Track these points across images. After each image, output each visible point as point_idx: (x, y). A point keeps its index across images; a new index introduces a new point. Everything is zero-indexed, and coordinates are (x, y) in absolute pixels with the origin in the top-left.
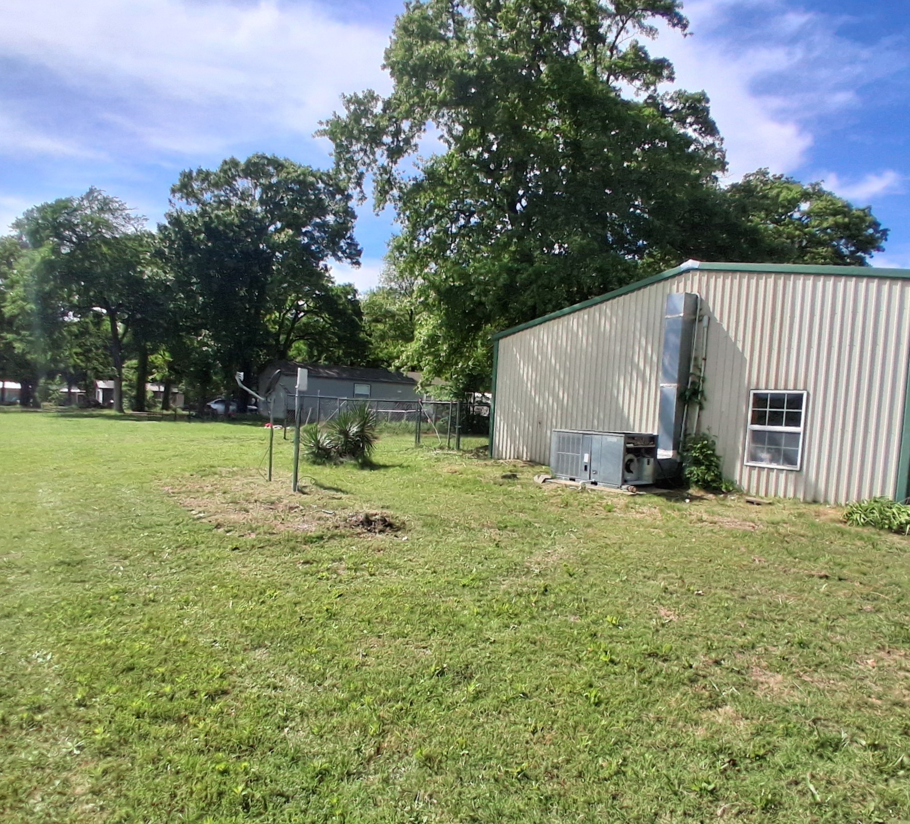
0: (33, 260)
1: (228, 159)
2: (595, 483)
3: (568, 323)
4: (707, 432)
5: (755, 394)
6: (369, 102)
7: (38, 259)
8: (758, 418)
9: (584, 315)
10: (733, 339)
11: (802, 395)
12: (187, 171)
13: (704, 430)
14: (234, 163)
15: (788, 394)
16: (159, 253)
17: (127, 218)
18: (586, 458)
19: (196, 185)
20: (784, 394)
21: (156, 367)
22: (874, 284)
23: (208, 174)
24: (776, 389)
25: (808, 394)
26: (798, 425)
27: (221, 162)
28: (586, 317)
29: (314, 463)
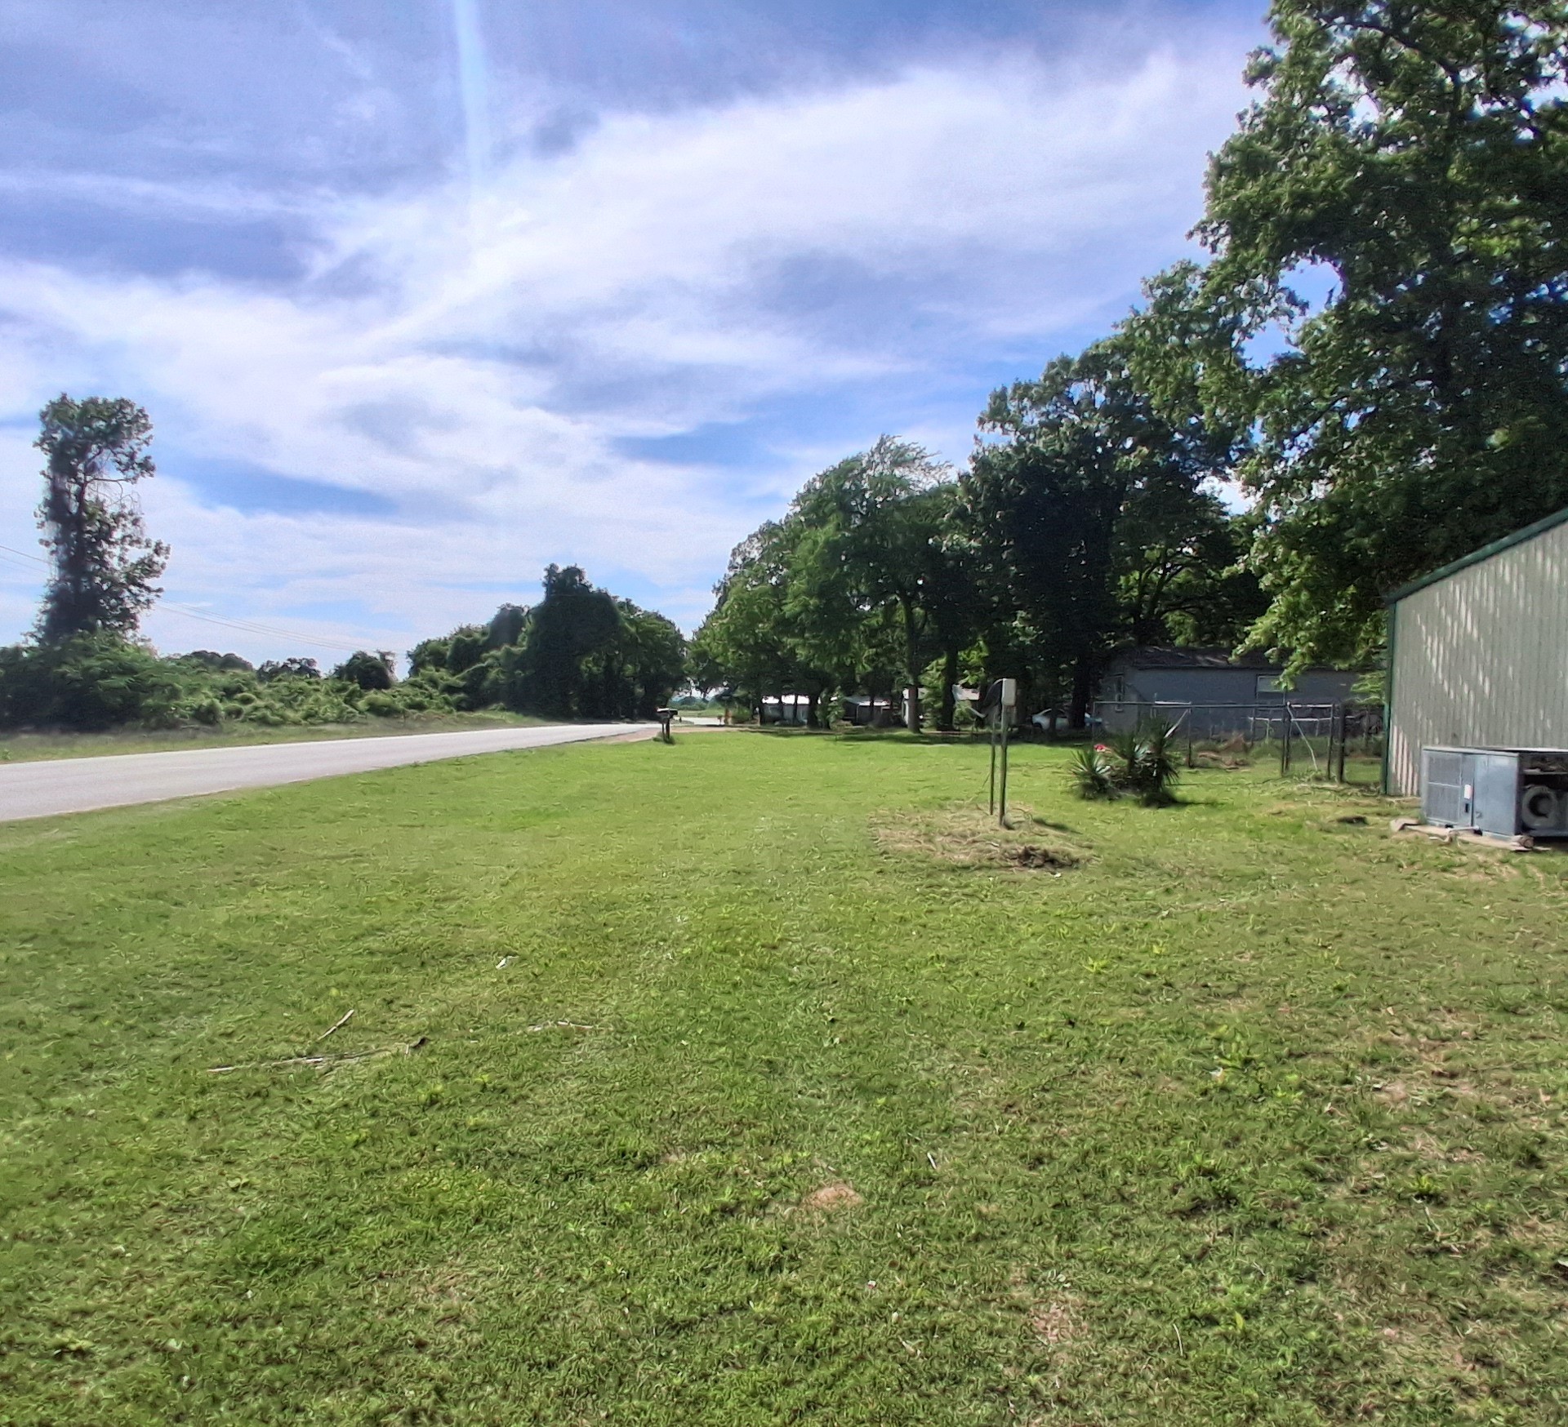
0: (815, 543)
1: (1055, 360)
2: (1478, 833)
3: (1496, 569)
6: (1183, 278)
7: (821, 539)
9: (1519, 553)
12: (998, 389)
14: (1066, 363)
16: (961, 514)
17: (928, 469)
18: (1467, 794)
19: (1012, 406)
21: (969, 668)
23: (1028, 387)
27: (1045, 367)
28: (1523, 556)
29: (1083, 797)
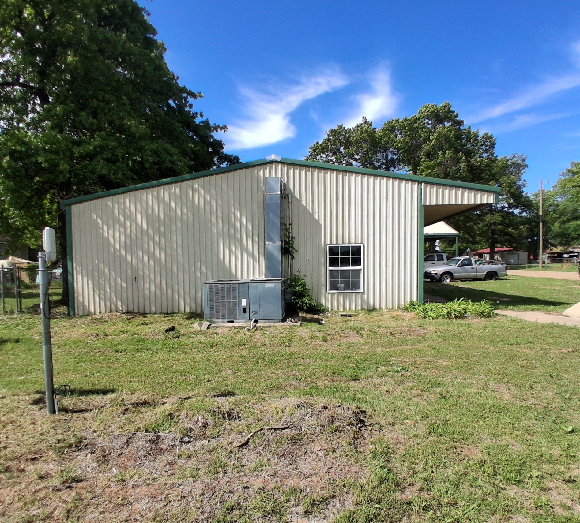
2: (257, 322)
4: (297, 274)
5: (329, 247)
8: (333, 262)
10: (311, 211)
11: (360, 247)
13: (295, 272)
15: (352, 247)
18: (244, 302)
20: (349, 247)
22: (397, 182)
24: (343, 243)
25: (364, 246)
26: (360, 265)
